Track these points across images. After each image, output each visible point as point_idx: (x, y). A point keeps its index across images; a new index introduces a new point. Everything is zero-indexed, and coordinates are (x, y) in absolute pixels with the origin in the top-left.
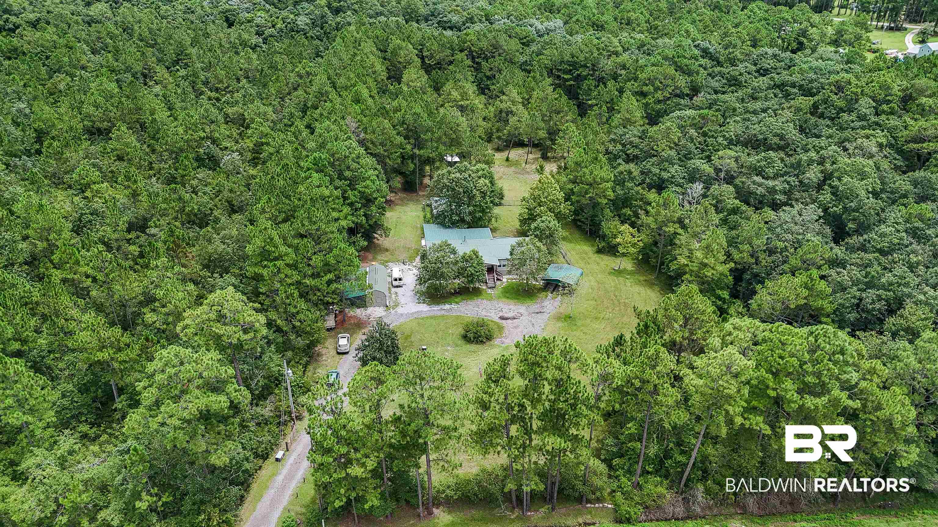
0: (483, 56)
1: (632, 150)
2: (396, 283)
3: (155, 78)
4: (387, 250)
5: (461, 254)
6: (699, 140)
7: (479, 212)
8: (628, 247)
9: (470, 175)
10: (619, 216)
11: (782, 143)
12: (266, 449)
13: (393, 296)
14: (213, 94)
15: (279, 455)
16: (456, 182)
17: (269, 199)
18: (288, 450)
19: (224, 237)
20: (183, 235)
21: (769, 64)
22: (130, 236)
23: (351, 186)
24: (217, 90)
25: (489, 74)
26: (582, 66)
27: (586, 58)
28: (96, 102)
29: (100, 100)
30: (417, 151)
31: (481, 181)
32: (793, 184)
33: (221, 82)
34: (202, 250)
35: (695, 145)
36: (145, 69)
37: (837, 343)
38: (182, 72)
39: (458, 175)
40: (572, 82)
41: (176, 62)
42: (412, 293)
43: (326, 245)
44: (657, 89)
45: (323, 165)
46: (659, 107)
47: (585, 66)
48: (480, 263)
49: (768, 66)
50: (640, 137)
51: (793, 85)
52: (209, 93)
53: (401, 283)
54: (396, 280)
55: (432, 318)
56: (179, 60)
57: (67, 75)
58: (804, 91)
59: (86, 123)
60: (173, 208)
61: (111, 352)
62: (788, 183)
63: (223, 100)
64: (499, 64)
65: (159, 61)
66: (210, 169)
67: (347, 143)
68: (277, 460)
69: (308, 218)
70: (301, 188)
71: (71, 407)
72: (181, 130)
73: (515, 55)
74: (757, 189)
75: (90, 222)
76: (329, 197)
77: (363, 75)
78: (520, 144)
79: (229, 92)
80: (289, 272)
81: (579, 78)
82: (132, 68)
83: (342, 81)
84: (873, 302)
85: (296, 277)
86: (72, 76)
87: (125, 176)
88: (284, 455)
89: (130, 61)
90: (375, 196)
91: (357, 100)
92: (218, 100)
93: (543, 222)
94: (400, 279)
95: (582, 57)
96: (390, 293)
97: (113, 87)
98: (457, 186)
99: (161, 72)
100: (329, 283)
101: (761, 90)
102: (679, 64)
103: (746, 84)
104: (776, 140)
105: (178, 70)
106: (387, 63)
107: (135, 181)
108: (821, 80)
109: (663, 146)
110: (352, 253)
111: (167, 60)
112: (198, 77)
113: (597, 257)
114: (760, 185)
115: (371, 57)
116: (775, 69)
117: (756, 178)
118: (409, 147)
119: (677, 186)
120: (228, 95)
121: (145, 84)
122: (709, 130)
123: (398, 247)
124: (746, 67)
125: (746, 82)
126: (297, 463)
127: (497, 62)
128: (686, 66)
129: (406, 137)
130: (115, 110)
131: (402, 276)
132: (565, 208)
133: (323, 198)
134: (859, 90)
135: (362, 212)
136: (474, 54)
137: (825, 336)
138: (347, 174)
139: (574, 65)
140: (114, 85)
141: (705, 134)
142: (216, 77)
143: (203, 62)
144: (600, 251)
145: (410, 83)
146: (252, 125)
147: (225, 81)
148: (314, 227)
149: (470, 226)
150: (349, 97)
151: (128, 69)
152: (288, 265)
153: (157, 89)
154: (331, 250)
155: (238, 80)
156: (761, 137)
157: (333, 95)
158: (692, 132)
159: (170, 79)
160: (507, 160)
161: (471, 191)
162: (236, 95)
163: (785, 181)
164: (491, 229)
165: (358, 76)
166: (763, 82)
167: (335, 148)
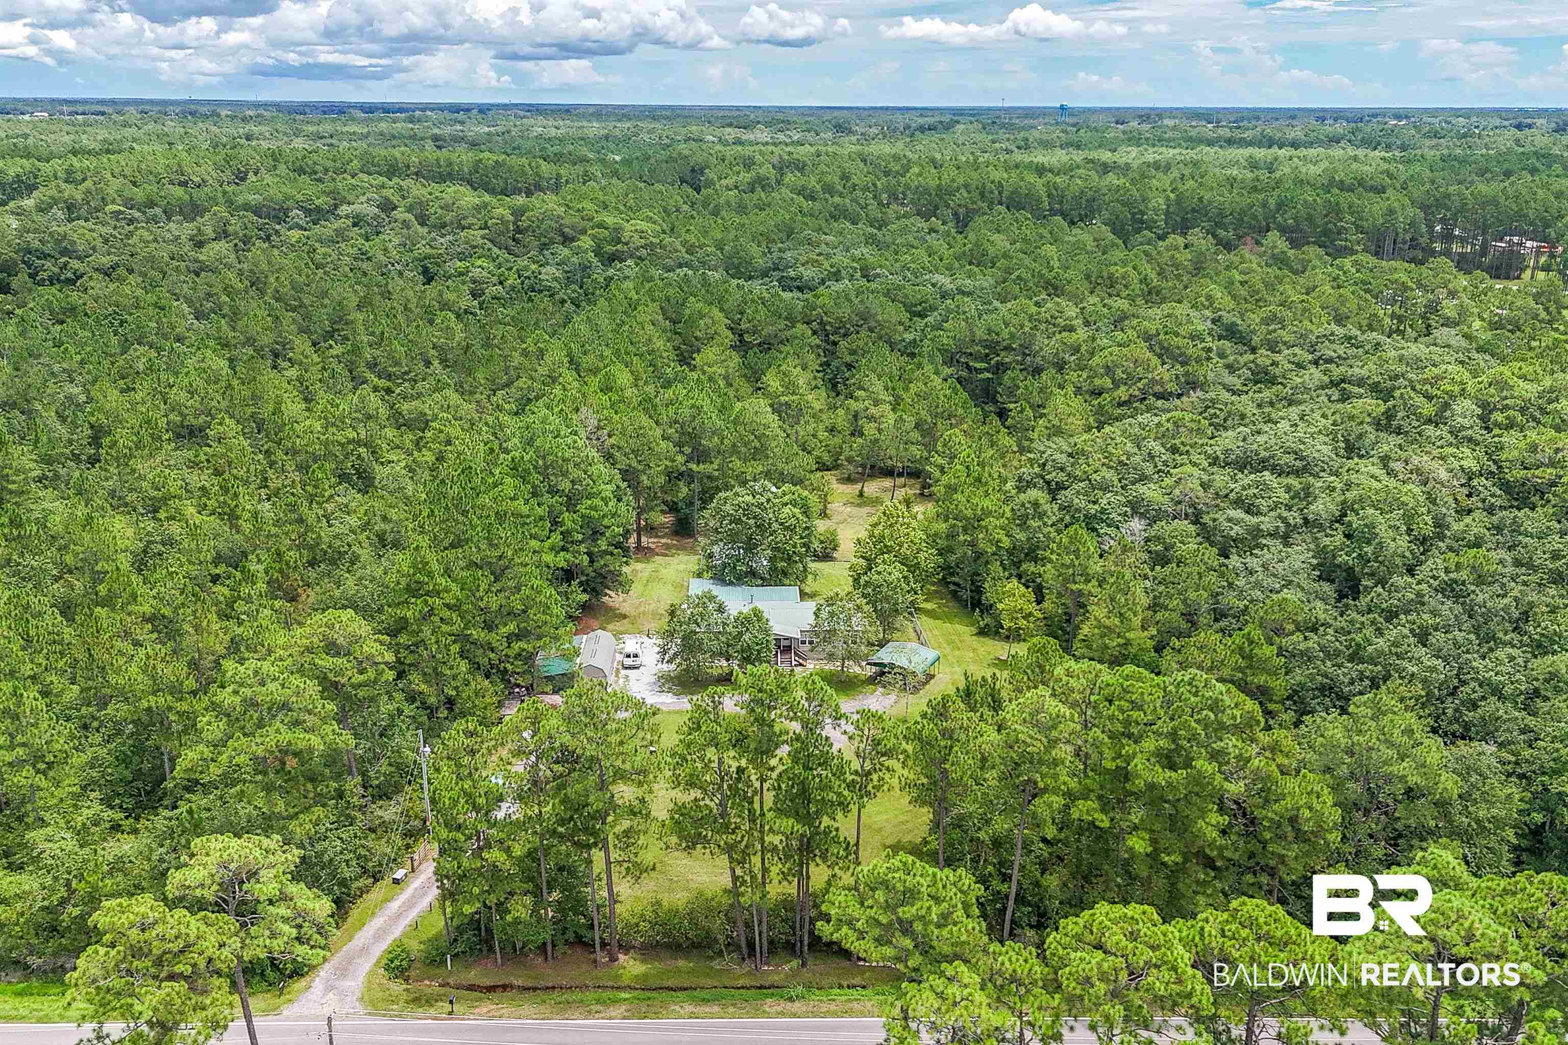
0: (842, 331)
1: (1054, 474)
2: (629, 662)
3: (291, 354)
4: (625, 617)
5: (734, 613)
6: (1164, 457)
7: (782, 559)
8: (1017, 619)
9: (768, 500)
10: (1019, 577)
11: (1298, 464)
12: (380, 865)
13: (621, 681)
14: (383, 383)
15: (399, 874)
16: (744, 510)
17: (432, 511)
18: (413, 871)
19: (360, 579)
20: (296, 562)
21: (1335, 351)
22: (217, 571)
23: (571, 503)
24: (389, 377)
25: (848, 359)
26: (1005, 349)
27: (1012, 336)
28: (191, 385)
29: (199, 383)
30: (694, 467)
31: (786, 510)
32: (1292, 522)
33: (397, 363)
34: (324, 593)
35: (1156, 466)
36: (277, 343)
37: (1207, 695)
38: (338, 350)
39: (749, 498)
40: (988, 375)
41: (330, 335)
42: (653, 679)
43: (512, 584)
44: (1116, 384)
45: (524, 470)
46: (1119, 411)
47: (1008, 348)
48: (767, 631)
49: (1333, 354)
50: (1070, 455)
51: (1361, 383)
52: (376, 380)
53: (638, 662)
54: (629, 656)
55: (677, 712)
56: (334, 330)
57: (151, 347)
58: (1381, 391)
59: (171, 417)
60: (287, 534)
61: (169, 698)
62: (1284, 520)
63: (398, 391)
64: (866, 344)
65: (302, 331)
66: (359, 491)
67: (569, 440)
68: (396, 882)
69: (487, 538)
70: (486, 500)
71: (102, 782)
72: (318, 426)
73: (895, 331)
74: (1232, 529)
75: (160, 555)
76: (528, 516)
77: (627, 353)
78: (889, 473)
79: (409, 380)
80: (446, 614)
81: (999, 369)
82: (255, 341)
83: (588, 361)
84: (1352, 683)
85: (458, 625)
86: (159, 350)
87: (221, 487)
88: (406, 875)
89: (255, 329)
90: (606, 522)
91: (606, 389)
92: (389, 391)
93: (879, 573)
94: (636, 656)
95: (1005, 334)
96: (617, 676)
97: (221, 364)
98: (744, 515)
99: (301, 345)
100: (511, 638)
101: (1307, 390)
102: (1166, 345)
103: (1283, 381)
104: (1289, 459)
105: (331, 347)
106: (678, 340)
107: (236, 495)
108: (1410, 376)
109: (1098, 464)
110: (551, 596)
111: (316, 332)
112: (360, 355)
113: (975, 642)
114: (1237, 522)
115: (649, 327)
116: (1345, 359)
117: (1232, 513)
118: (680, 459)
119: (1109, 526)
120: (407, 384)
121: (275, 367)
122: (1182, 443)
123: (644, 613)
124: (1295, 355)
125: (1284, 377)
126: (424, 888)
127: (862, 339)
128: (1178, 348)
129: (679, 445)
130: (220, 398)
131: (639, 652)
132: (928, 558)
133: (517, 515)
134: (1457, 389)
135: (583, 548)
136: (828, 328)
137: (1190, 684)
138: (565, 485)
139: (993, 347)
140: (224, 363)
141: (1174, 450)
142: (391, 357)
143: (372, 334)
144: (982, 632)
145: (706, 368)
146: (433, 424)
147: (404, 362)
148: (497, 553)
149: (765, 582)
150: (594, 382)
151: (250, 341)
152: (447, 606)
153: (293, 373)
154: (518, 589)
155: (428, 363)
156: (1264, 454)
157: (569, 376)
158: (1156, 447)
159: (315, 356)
160: (861, 495)
161: (770, 524)
162: (420, 384)
163: (1280, 517)
164: (801, 591)
165: (617, 353)
166: (1314, 375)
167: (548, 446)
